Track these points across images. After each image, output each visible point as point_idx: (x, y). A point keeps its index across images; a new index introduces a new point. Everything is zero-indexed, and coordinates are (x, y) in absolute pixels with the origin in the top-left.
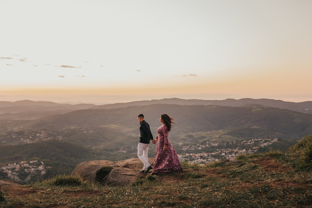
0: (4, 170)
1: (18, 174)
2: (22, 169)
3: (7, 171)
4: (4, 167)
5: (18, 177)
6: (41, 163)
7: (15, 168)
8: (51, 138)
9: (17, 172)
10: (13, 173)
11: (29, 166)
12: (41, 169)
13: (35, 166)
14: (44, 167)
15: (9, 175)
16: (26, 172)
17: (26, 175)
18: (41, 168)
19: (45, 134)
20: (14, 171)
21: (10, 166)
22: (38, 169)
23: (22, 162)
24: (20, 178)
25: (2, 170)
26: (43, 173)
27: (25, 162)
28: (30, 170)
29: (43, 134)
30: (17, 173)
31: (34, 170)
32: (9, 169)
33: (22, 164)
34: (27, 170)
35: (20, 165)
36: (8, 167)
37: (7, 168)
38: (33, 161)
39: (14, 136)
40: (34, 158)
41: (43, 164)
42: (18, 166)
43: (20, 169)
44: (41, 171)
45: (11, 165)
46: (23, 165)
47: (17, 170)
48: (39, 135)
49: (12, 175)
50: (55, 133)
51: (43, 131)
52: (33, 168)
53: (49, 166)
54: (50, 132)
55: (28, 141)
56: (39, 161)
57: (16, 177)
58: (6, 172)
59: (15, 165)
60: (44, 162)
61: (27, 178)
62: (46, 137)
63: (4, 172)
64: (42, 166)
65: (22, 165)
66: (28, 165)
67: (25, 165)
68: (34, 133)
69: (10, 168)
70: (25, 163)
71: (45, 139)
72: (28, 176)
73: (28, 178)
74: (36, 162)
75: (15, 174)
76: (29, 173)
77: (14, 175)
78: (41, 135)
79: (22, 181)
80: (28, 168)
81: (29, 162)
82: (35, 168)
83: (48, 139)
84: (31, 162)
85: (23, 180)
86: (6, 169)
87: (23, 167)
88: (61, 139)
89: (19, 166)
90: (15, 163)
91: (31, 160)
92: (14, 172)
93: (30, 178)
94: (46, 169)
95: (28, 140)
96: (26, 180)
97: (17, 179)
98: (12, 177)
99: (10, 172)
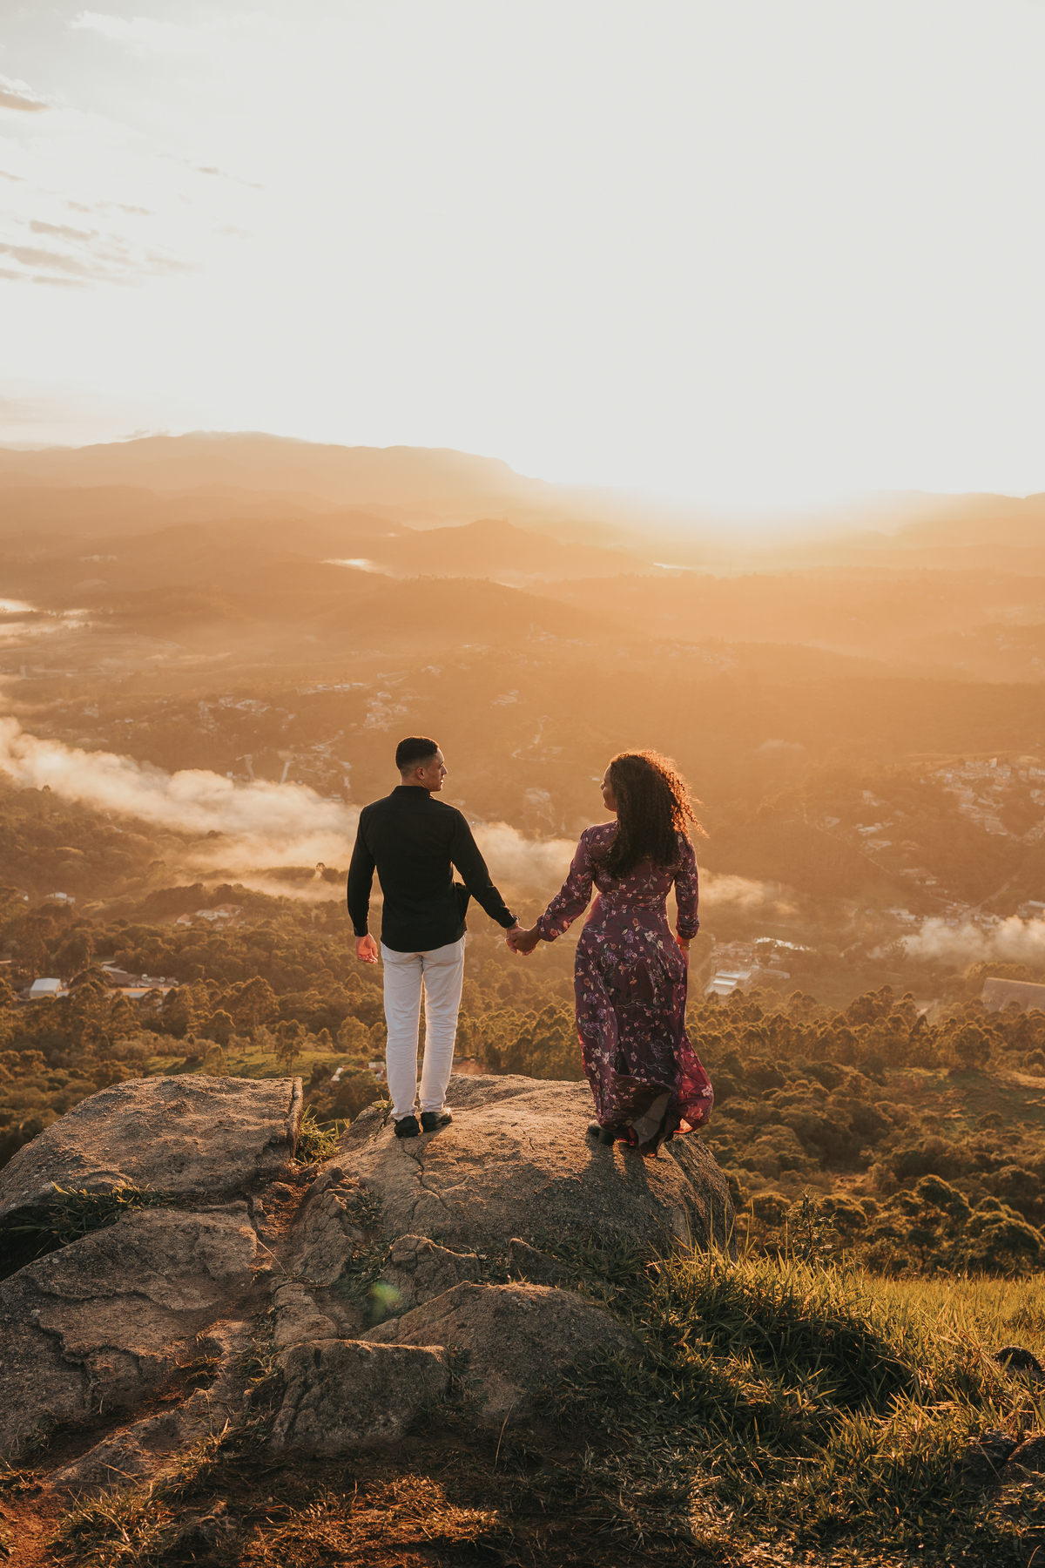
0: (945, 781)
1: (1002, 805)
2: (1021, 788)
3: (956, 788)
4: (949, 771)
5: (998, 819)
7: (991, 781)
9: (997, 796)
10: (980, 800)
16: (1036, 802)
17: (1035, 814)
20: (988, 793)
21: (974, 768)
23: (1024, 759)
24: (1008, 825)
25: (940, 782)
27: (1035, 759)
30: (997, 802)
32: (966, 783)
33: (1021, 767)
34: (1039, 796)
35: (1013, 770)
36: (963, 774)
37: (960, 777)
39: (1006, 646)
42: (1005, 774)
43: (1010, 785)
45: (979, 763)
46: (1028, 770)
47: (1000, 789)
49: (974, 807)
57: (989, 817)
58: (951, 793)
59: (994, 769)
61: (1034, 829)
63: (947, 789)
65: (1022, 772)
67: (1033, 771)
69: (972, 778)
70: (1038, 766)
73: (1041, 829)
75: (990, 806)
77: (982, 806)
79: (1013, 836)
80: (1042, 786)
85: (1020, 832)
86: (955, 781)
87: (1024, 780)
89: (1009, 774)
90: (993, 757)
92: (985, 796)
96: (1029, 836)
97: (994, 825)
98: (974, 816)
99: (969, 793)
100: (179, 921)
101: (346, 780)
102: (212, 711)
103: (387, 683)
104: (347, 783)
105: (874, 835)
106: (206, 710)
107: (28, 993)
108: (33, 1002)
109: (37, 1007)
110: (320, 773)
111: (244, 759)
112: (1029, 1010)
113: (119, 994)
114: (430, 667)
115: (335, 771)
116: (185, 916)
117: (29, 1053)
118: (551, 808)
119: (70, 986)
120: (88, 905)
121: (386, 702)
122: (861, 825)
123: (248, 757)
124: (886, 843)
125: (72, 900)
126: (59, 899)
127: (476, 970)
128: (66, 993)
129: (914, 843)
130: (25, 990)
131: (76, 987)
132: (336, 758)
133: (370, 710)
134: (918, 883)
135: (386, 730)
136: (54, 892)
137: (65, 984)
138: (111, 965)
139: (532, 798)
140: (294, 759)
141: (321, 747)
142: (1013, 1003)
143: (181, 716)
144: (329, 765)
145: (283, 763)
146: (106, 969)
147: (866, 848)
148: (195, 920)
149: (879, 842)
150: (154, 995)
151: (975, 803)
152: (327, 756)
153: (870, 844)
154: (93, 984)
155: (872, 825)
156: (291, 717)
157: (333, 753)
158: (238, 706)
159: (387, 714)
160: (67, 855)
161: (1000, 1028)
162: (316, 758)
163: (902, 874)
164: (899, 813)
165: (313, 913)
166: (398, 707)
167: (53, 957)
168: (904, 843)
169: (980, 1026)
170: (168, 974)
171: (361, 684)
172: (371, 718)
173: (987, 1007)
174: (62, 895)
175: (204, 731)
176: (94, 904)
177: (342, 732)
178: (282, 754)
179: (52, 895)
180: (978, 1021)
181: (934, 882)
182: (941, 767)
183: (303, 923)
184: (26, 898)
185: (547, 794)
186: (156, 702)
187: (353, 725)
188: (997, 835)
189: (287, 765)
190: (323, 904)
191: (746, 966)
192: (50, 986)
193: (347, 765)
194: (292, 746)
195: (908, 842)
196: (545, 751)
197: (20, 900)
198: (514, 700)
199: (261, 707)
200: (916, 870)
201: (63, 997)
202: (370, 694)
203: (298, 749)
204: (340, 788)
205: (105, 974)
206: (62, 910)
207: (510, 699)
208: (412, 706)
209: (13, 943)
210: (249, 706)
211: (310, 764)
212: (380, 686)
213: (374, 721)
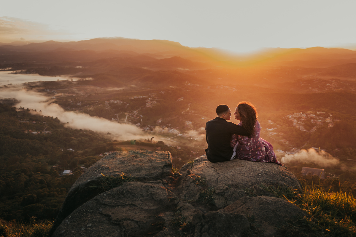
0: (289, 118)
1: (304, 123)
2: (308, 119)
3: (292, 119)
4: (290, 115)
6: (329, 115)
7: (301, 118)
8: (342, 89)
9: (303, 121)
10: (298, 122)
11: (315, 117)
12: (329, 122)
13: (322, 117)
14: (331, 119)
15: (295, 124)
16: (312, 123)
17: (312, 126)
18: (328, 120)
19: (336, 84)
20: (300, 121)
21: (297, 115)
22: (325, 121)
23: (309, 112)
24: (306, 129)
25: (288, 118)
26: (331, 126)
27: (312, 112)
28: (316, 121)
29: (333, 84)
31: (321, 122)
32: (295, 118)
33: (308, 114)
34: (313, 121)
36: (294, 116)
38: (320, 112)
39: (303, 85)
40: (322, 109)
41: (331, 116)
42: (304, 116)
43: (306, 119)
44: (328, 123)
45: (298, 113)
46: (310, 115)
47: (303, 119)
48: (328, 85)
49: (297, 124)
50: (347, 84)
51: (334, 81)
52: (320, 119)
53: (337, 119)
54: (342, 82)
55: (317, 91)
56: (326, 113)
57: (301, 126)
58: (291, 121)
59: (302, 115)
60: (332, 114)
62: (336, 87)
63: (290, 120)
64: (330, 118)
65: (309, 115)
66: (315, 115)
67: (311, 115)
68: (324, 82)
69: (296, 117)
70: (312, 114)
71: (335, 90)
72: (314, 127)
73: (314, 129)
74: (324, 113)
75: (301, 124)
76: (316, 124)
77: (299, 124)
78: (331, 85)
79: (307, 131)
80: (314, 119)
81: (316, 112)
82: (322, 119)
83: (339, 89)
84: (318, 113)
85: (309, 130)
86: (292, 118)
87: (309, 117)
88: (354, 91)
89: (305, 116)
90: (301, 112)
91: (319, 111)
92: (299, 121)
93: (315, 130)
94: (333, 122)
95: (316, 89)
96: (311, 131)
97: (302, 128)
98: (297, 126)
99: (296, 121)
100: (100, 155)
101: (141, 120)
102: (108, 103)
103: (151, 96)
104: (142, 121)
105: (271, 131)
106: (107, 103)
107: (62, 174)
108: (64, 176)
109: (65, 177)
110: (135, 118)
111: (116, 115)
112: (314, 175)
114: (162, 92)
115: (138, 118)
116: (102, 154)
117: (62, 189)
118: (192, 126)
119: (73, 172)
120: (78, 152)
121: (151, 101)
122: (268, 129)
123: (117, 114)
124: (275, 133)
125: (74, 150)
126: (70, 150)
128: (72, 174)
129: (282, 133)
130: (62, 173)
131: (74, 172)
132: (139, 114)
133: (147, 102)
134: (284, 143)
135: (151, 107)
136: (69, 148)
137: (71, 171)
138: (83, 167)
139: (187, 123)
140: (129, 115)
141: (135, 112)
142: (310, 173)
143: (101, 105)
144: (137, 116)
145: (126, 116)
146: (82, 167)
147: (269, 134)
149: (273, 133)
151: (297, 123)
152: (137, 114)
153: (270, 133)
154: (78, 171)
155: (271, 129)
156: (128, 104)
157: (138, 113)
158: (115, 102)
159: (151, 104)
160: (73, 140)
161: (307, 180)
162: (134, 114)
163: (280, 141)
164: (278, 126)
166: (154, 102)
167: (69, 165)
168: (280, 133)
169: (302, 179)
171: (145, 96)
172: (147, 104)
173: (303, 174)
174: (71, 149)
175: (107, 108)
176: (79, 151)
177: (140, 108)
178: (126, 114)
179: (69, 149)
180: (301, 178)
181: (288, 143)
182: (288, 114)
184: (62, 150)
185: (191, 122)
186: (95, 101)
187: (143, 106)
188: (303, 131)
189: (127, 116)
192: (68, 172)
193: (141, 116)
194: (128, 112)
195: (281, 133)
196: (190, 112)
197: (61, 151)
198: (183, 99)
199: (121, 102)
200: (283, 140)
201: (71, 175)
202: (147, 99)
203: (129, 112)
204: (140, 122)
205: (82, 169)
206: (71, 153)
207: (181, 99)
208: (158, 101)
209: (59, 161)
210: (118, 102)
211: (132, 116)
212: (150, 97)
213: (148, 105)
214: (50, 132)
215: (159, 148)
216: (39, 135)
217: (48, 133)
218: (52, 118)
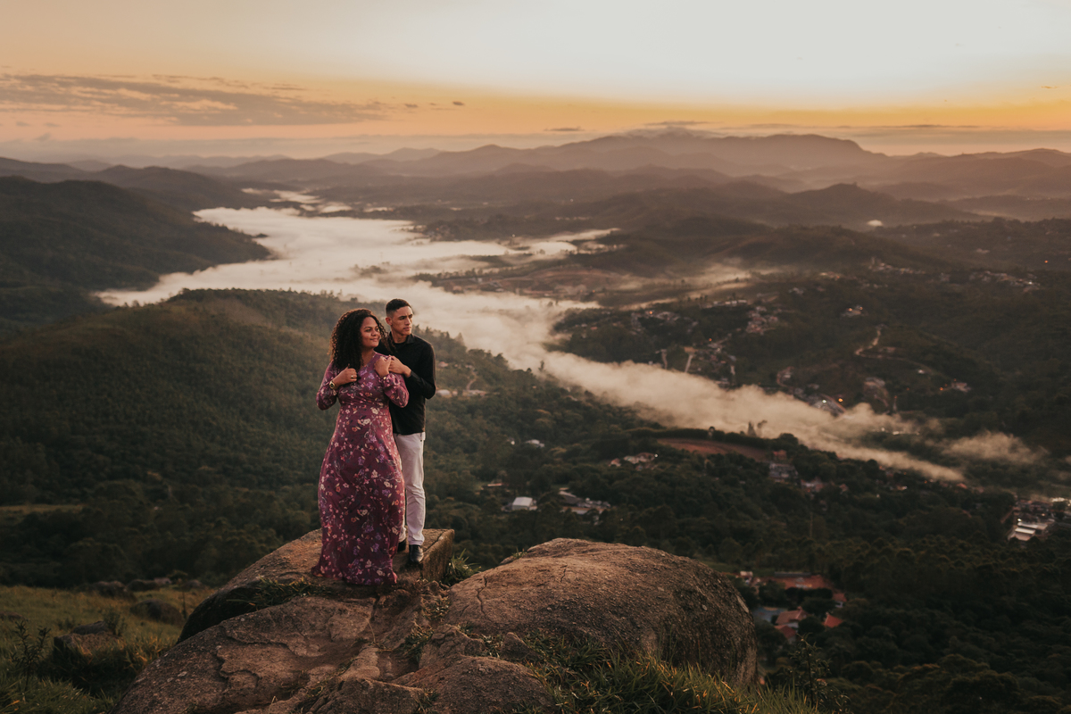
100: (613, 463)
101: (732, 368)
102: (640, 319)
103: (764, 301)
104: (732, 371)
106: (636, 319)
107: (511, 506)
108: (514, 512)
109: (516, 516)
110: (714, 363)
111: (660, 353)
113: (569, 511)
114: (795, 289)
115: (724, 362)
116: (617, 459)
117: (509, 547)
118: (885, 393)
119: (538, 504)
120: (553, 449)
121: (762, 314)
123: (663, 350)
125: (542, 445)
126: (534, 444)
127: (825, 510)
128: (535, 508)
130: (510, 504)
131: (541, 505)
132: (725, 353)
133: (751, 319)
135: (762, 333)
136: (530, 439)
137: (535, 502)
138: (566, 491)
139: (870, 384)
140: (696, 353)
141: (714, 345)
143: (619, 323)
144: (720, 357)
145: (687, 356)
146: (562, 493)
148: (623, 462)
150: (593, 512)
152: (719, 351)
154: (552, 503)
156: (695, 324)
157: (723, 350)
158: (658, 316)
159: (763, 323)
160: (540, 415)
162: (711, 353)
165: (706, 461)
166: (771, 318)
167: (528, 483)
170: (603, 499)
171: (745, 302)
172: (752, 325)
174: (536, 442)
175: (634, 333)
176: (556, 449)
177: (730, 335)
178: (688, 349)
179: (529, 442)
183: (697, 468)
184: (513, 443)
185: (882, 382)
186: (603, 313)
187: (739, 330)
189: (691, 357)
190: (713, 456)
191: (1043, 520)
192: (524, 502)
193: (733, 358)
194: (694, 344)
196: (881, 350)
197: (509, 444)
198: (859, 313)
199: (674, 317)
201: (533, 511)
202: (751, 309)
203: (698, 347)
204: (727, 374)
205: (562, 497)
206: (537, 451)
207: (854, 312)
208: (781, 316)
209: (503, 472)
210: (666, 316)
211: (707, 357)
212: (759, 303)
213: (754, 327)
214: (482, 393)
215: (782, 453)
216: (454, 398)
217: (479, 396)
218: (489, 354)
